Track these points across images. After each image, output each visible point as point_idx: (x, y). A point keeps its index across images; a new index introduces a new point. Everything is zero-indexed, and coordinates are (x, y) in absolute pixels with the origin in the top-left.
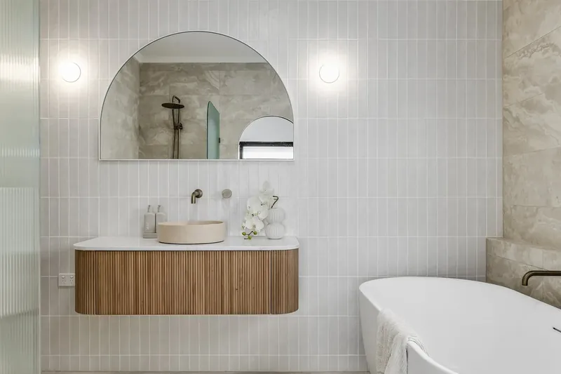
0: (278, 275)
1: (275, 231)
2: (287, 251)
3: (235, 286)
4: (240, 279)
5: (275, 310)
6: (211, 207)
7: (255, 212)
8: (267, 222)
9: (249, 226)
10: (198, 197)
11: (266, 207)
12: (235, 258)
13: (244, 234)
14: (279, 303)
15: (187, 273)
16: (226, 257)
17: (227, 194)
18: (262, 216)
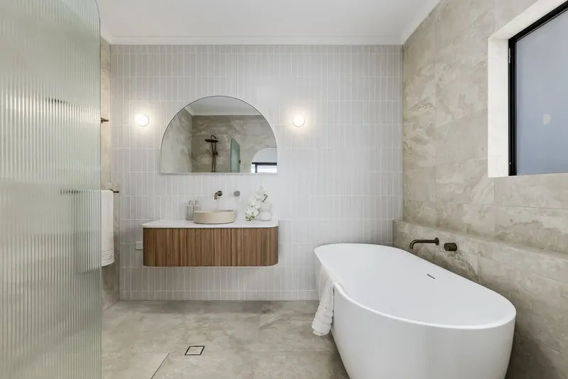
1: (265, 216)
2: (271, 228)
3: (239, 249)
4: (242, 245)
6: (227, 201)
7: (253, 205)
8: (260, 211)
9: (249, 213)
10: (220, 195)
11: (259, 202)
13: (247, 218)
17: (237, 194)
18: (257, 207)
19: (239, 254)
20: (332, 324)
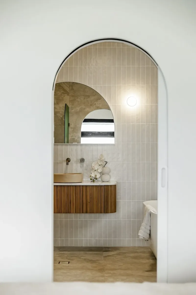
0: (107, 197)
1: (106, 178)
2: (111, 186)
3: (88, 201)
4: (90, 198)
5: (106, 211)
6: (75, 167)
7: (96, 169)
8: (102, 173)
9: (93, 175)
10: (69, 161)
11: (101, 167)
12: (88, 189)
13: (91, 179)
14: (107, 208)
15: (68, 195)
16: (84, 188)
17: (82, 160)
18: (99, 171)
19: (88, 204)
20: (150, 235)
